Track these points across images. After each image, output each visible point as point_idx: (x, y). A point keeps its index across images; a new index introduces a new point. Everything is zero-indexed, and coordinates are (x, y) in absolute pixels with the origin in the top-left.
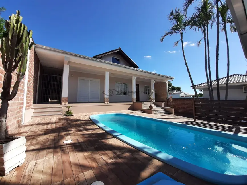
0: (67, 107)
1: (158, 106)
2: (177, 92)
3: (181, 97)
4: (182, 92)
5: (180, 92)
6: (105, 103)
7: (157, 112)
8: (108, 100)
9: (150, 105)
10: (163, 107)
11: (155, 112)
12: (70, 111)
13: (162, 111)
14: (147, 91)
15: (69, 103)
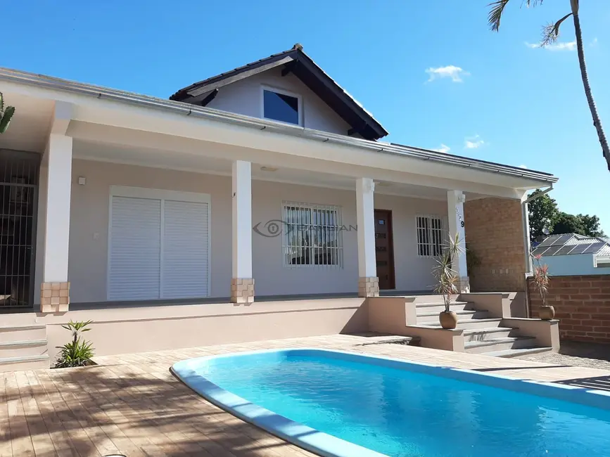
0: (67, 326)
1: (482, 313)
2: (581, 242)
3: (600, 265)
4: (603, 243)
5: (594, 241)
6: (235, 302)
7: (479, 343)
8: (252, 288)
9: (443, 309)
10: (507, 315)
11: (467, 344)
12: (80, 344)
13: (504, 337)
14: (431, 244)
15: (73, 307)
